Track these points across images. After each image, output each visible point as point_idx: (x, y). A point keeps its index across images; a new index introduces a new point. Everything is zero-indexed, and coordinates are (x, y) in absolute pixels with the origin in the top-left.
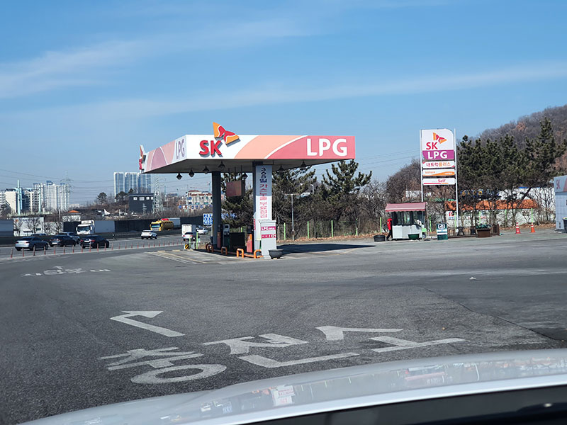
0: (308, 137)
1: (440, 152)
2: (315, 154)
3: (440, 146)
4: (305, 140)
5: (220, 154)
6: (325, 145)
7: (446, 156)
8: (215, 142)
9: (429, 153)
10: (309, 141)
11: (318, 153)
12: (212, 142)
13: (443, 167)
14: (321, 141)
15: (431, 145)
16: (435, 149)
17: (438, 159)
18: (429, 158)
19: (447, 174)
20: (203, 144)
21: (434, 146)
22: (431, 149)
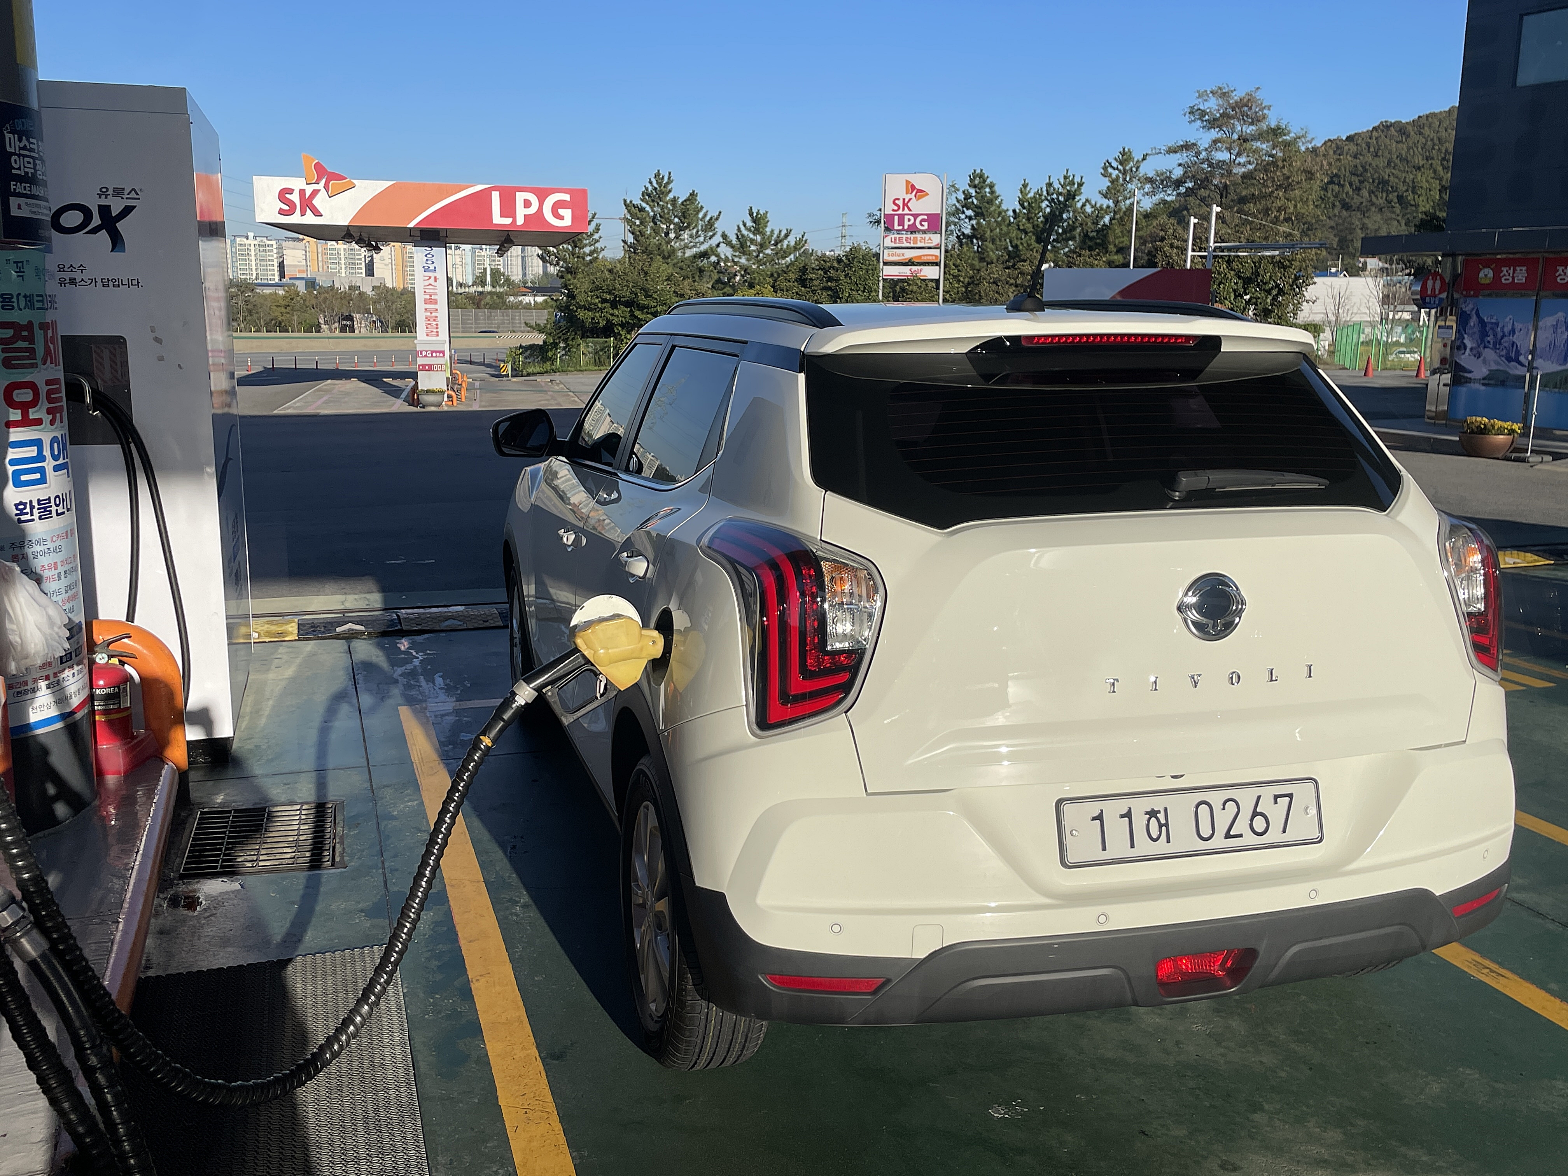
0: (495, 189)
1: (916, 216)
2: (508, 221)
3: (917, 206)
4: (486, 194)
5: (317, 214)
6: (527, 204)
7: (926, 224)
8: (309, 190)
9: (896, 218)
10: (496, 196)
11: (515, 220)
12: (302, 192)
13: (919, 245)
14: (520, 197)
15: (900, 203)
16: (906, 211)
17: (913, 230)
18: (896, 227)
19: (925, 259)
20: (283, 194)
21: (905, 205)
22: (900, 212)
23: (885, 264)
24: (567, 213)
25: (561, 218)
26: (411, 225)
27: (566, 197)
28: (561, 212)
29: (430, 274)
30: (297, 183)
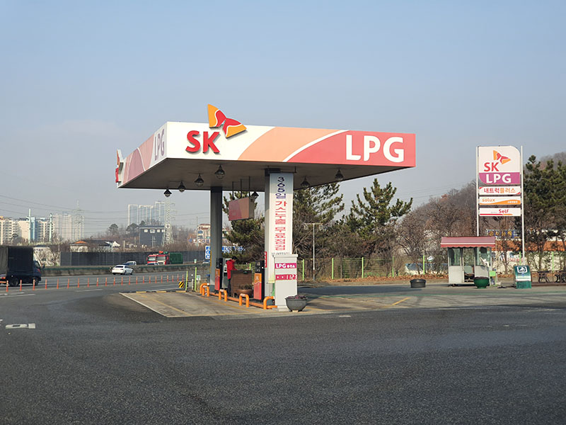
0: (349, 133)
1: (502, 174)
2: (357, 158)
3: (502, 168)
4: (343, 136)
5: (217, 152)
6: (372, 145)
8: (211, 133)
9: (488, 176)
10: (349, 138)
11: (362, 157)
12: (206, 134)
13: (505, 193)
14: (367, 139)
15: (490, 166)
16: (495, 171)
19: (510, 203)
20: (192, 135)
21: (494, 167)
22: (490, 171)
23: (481, 206)
24: (400, 152)
25: (397, 156)
26: (286, 161)
27: (400, 140)
28: (397, 151)
29: (281, 200)
30: (202, 128)
